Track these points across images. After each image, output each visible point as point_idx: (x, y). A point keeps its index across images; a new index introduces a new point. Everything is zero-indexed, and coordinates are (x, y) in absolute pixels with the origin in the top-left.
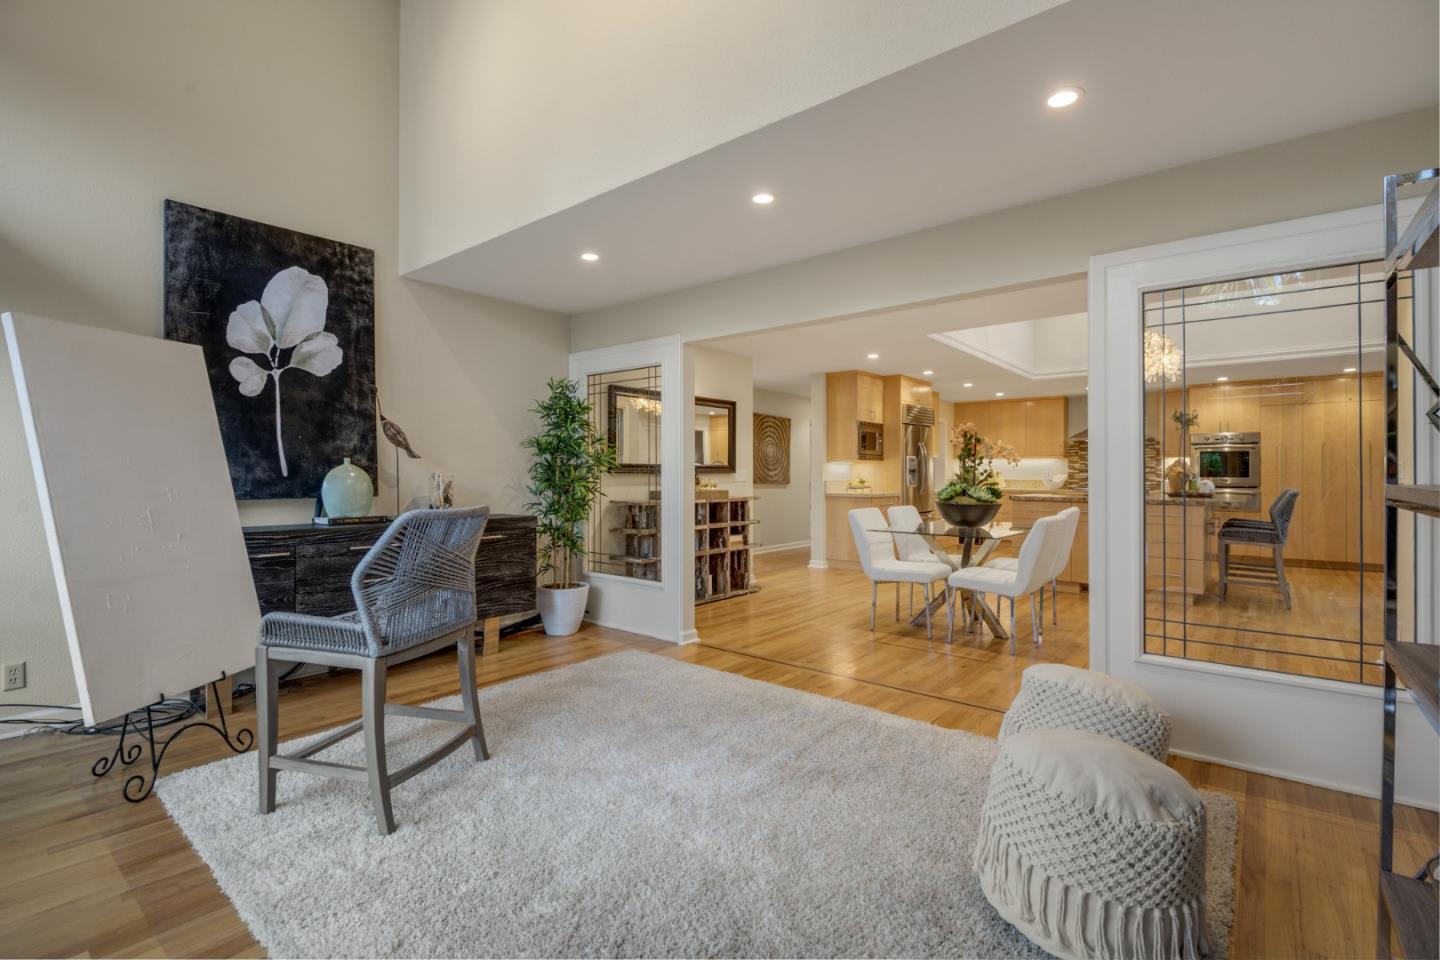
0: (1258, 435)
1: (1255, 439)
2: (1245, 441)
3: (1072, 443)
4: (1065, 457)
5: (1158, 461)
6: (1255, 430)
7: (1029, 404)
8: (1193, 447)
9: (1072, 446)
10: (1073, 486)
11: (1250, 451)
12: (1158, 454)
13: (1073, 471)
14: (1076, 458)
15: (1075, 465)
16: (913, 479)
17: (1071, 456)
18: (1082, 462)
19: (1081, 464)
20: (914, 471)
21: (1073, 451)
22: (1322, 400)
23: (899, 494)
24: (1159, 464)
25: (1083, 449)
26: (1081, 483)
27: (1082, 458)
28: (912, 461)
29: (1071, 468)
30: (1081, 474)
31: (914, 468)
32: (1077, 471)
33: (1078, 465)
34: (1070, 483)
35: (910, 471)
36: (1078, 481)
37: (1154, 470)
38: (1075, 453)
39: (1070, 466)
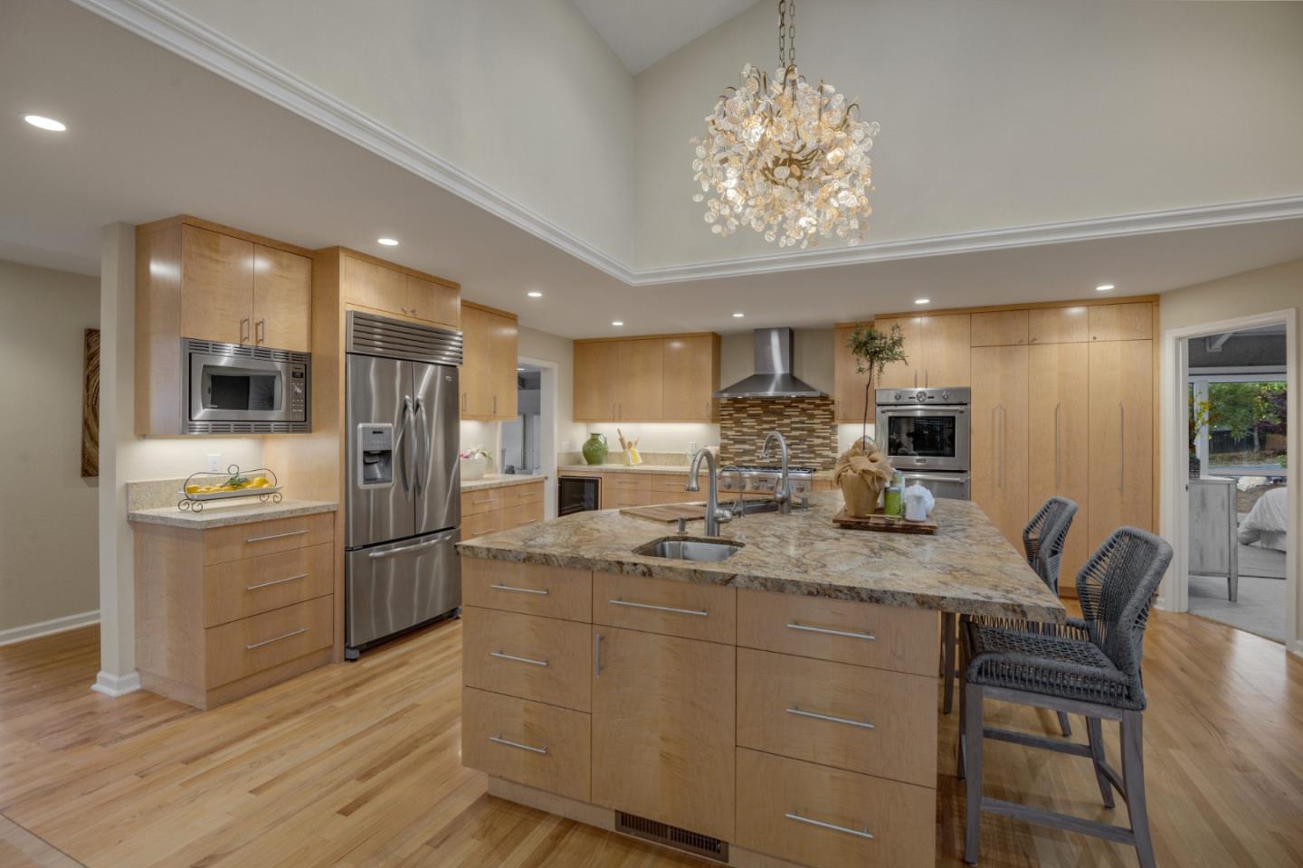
0: (967, 391)
1: (962, 398)
2: (949, 401)
3: (724, 401)
4: (714, 421)
5: (834, 428)
6: (963, 384)
7: (676, 345)
8: (879, 409)
9: (725, 406)
10: (727, 463)
11: (957, 416)
12: (833, 419)
13: (726, 441)
14: (729, 423)
15: (729, 433)
16: (382, 470)
17: (723, 420)
18: (737, 429)
19: (737, 431)
20: (385, 454)
21: (725, 413)
22: (1055, 339)
23: (334, 506)
24: (834, 433)
25: (739, 410)
26: (736, 459)
27: (738, 422)
28: (374, 433)
29: (724, 436)
30: (737, 446)
31: (386, 448)
32: (732, 442)
33: (733, 433)
34: (723, 459)
35: (367, 454)
36: (732, 456)
37: (828, 441)
38: (729, 415)
39: (722, 434)
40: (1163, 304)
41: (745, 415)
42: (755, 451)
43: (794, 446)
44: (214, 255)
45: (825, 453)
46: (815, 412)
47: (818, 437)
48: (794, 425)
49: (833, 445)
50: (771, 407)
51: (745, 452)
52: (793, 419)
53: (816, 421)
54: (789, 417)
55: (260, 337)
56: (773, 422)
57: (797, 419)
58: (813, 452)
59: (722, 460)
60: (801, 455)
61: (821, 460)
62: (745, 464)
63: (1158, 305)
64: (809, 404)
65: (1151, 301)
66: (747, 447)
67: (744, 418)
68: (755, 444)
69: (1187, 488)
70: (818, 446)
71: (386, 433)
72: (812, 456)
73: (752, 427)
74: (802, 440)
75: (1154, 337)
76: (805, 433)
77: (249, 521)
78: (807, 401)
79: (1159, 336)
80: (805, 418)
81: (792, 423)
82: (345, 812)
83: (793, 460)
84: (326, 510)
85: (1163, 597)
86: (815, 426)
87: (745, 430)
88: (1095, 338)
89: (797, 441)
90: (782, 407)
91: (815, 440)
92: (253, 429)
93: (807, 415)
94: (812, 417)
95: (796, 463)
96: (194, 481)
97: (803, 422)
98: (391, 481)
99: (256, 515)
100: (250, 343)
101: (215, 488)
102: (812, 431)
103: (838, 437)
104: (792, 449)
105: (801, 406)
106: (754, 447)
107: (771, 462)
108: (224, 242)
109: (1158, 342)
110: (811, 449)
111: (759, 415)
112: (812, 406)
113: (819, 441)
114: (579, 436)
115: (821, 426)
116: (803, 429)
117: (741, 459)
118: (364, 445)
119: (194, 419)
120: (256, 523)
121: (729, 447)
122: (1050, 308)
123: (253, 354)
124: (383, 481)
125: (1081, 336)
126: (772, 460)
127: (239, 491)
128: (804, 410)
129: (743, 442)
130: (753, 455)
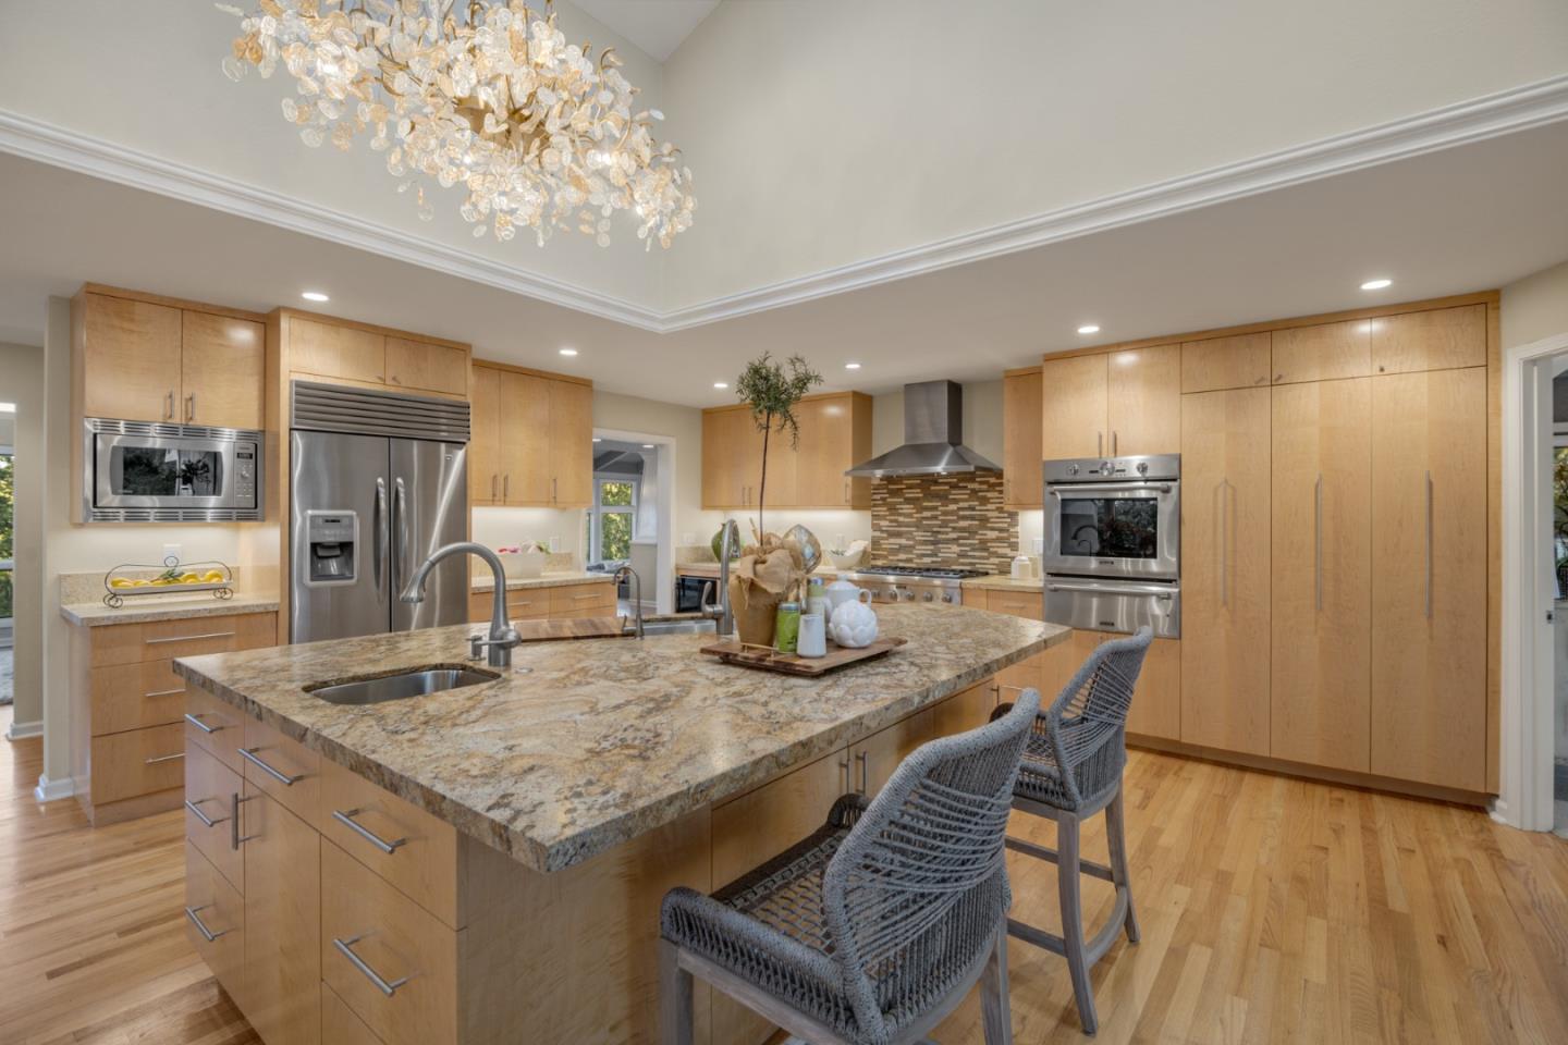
0: (1176, 461)
1: (1170, 470)
2: (1148, 476)
3: (876, 482)
5: (1013, 516)
6: (1169, 450)
8: (1048, 489)
9: (877, 487)
10: (879, 563)
11: (1160, 497)
13: (878, 534)
14: (883, 511)
15: (882, 523)
16: (340, 567)
17: (875, 506)
18: (892, 518)
19: (891, 521)
20: (346, 547)
21: (878, 497)
22: (1315, 374)
23: (274, 605)
24: (1014, 524)
25: (894, 493)
26: (891, 558)
27: (893, 509)
28: (327, 521)
29: (876, 527)
30: (892, 540)
31: (346, 540)
32: (885, 535)
33: (887, 523)
34: (875, 557)
35: (314, 546)
36: (885, 553)
37: (1005, 535)
38: (883, 499)
39: (873, 525)
40: (1504, 305)
41: (902, 500)
42: (913, 547)
43: (961, 541)
44: (126, 325)
45: (1000, 551)
46: (989, 495)
47: (993, 529)
48: (961, 513)
49: (1013, 540)
50: (933, 488)
51: (902, 548)
52: (961, 505)
53: (989, 507)
54: (956, 501)
55: (190, 415)
56: (935, 508)
57: (966, 505)
58: (986, 550)
59: (874, 559)
60: (970, 554)
61: (996, 560)
62: (901, 564)
63: (1498, 308)
64: (981, 483)
65: (1485, 303)
66: (903, 541)
67: (900, 503)
68: (913, 539)
69: (1549, 617)
70: (993, 540)
71: (345, 522)
72: (986, 554)
73: (910, 515)
74: (972, 532)
75: (1489, 362)
76: (977, 523)
77: (148, 620)
78: (978, 479)
79: (1499, 359)
80: (976, 503)
81: (959, 509)
82: (52, 975)
83: (962, 560)
84: (262, 610)
85: (1506, 801)
86: (989, 514)
87: (901, 519)
88: (1382, 370)
89: (966, 534)
90: (947, 487)
91: (989, 532)
92: (181, 517)
93: (979, 499)
94: (984, 501)
95: (963, 564)
96: (117, 574)
97: (973, 509)
98: (352, 578)
99: (159, 614)
100: (178, 420)
101: (144, 582)
102: (984, 520)
103: (1019, 529)
104: (960, 545)
105: (971, 486)
106: (911, 543)
107: (933, 562)
108: (139, 308)
109: (1498, 370)
110: (984, 546)
111: (918, 499)
112: (985, 487)
113: (994, 534)
114: (710, 524)
115: (996, 514)
116: (972, 518)
117: (896, 558)
118: (311, 538)
119: (99, 505)
120: (160, 621)
121: (882, 542)
122: (1305, 326)
123: (181, 432)
124: (341, 577)
125: (1363, 368)
126: (934, 559)
127: (173, 586)
128: (974, 492)
129: (899, 535)
130: (911, 553)
